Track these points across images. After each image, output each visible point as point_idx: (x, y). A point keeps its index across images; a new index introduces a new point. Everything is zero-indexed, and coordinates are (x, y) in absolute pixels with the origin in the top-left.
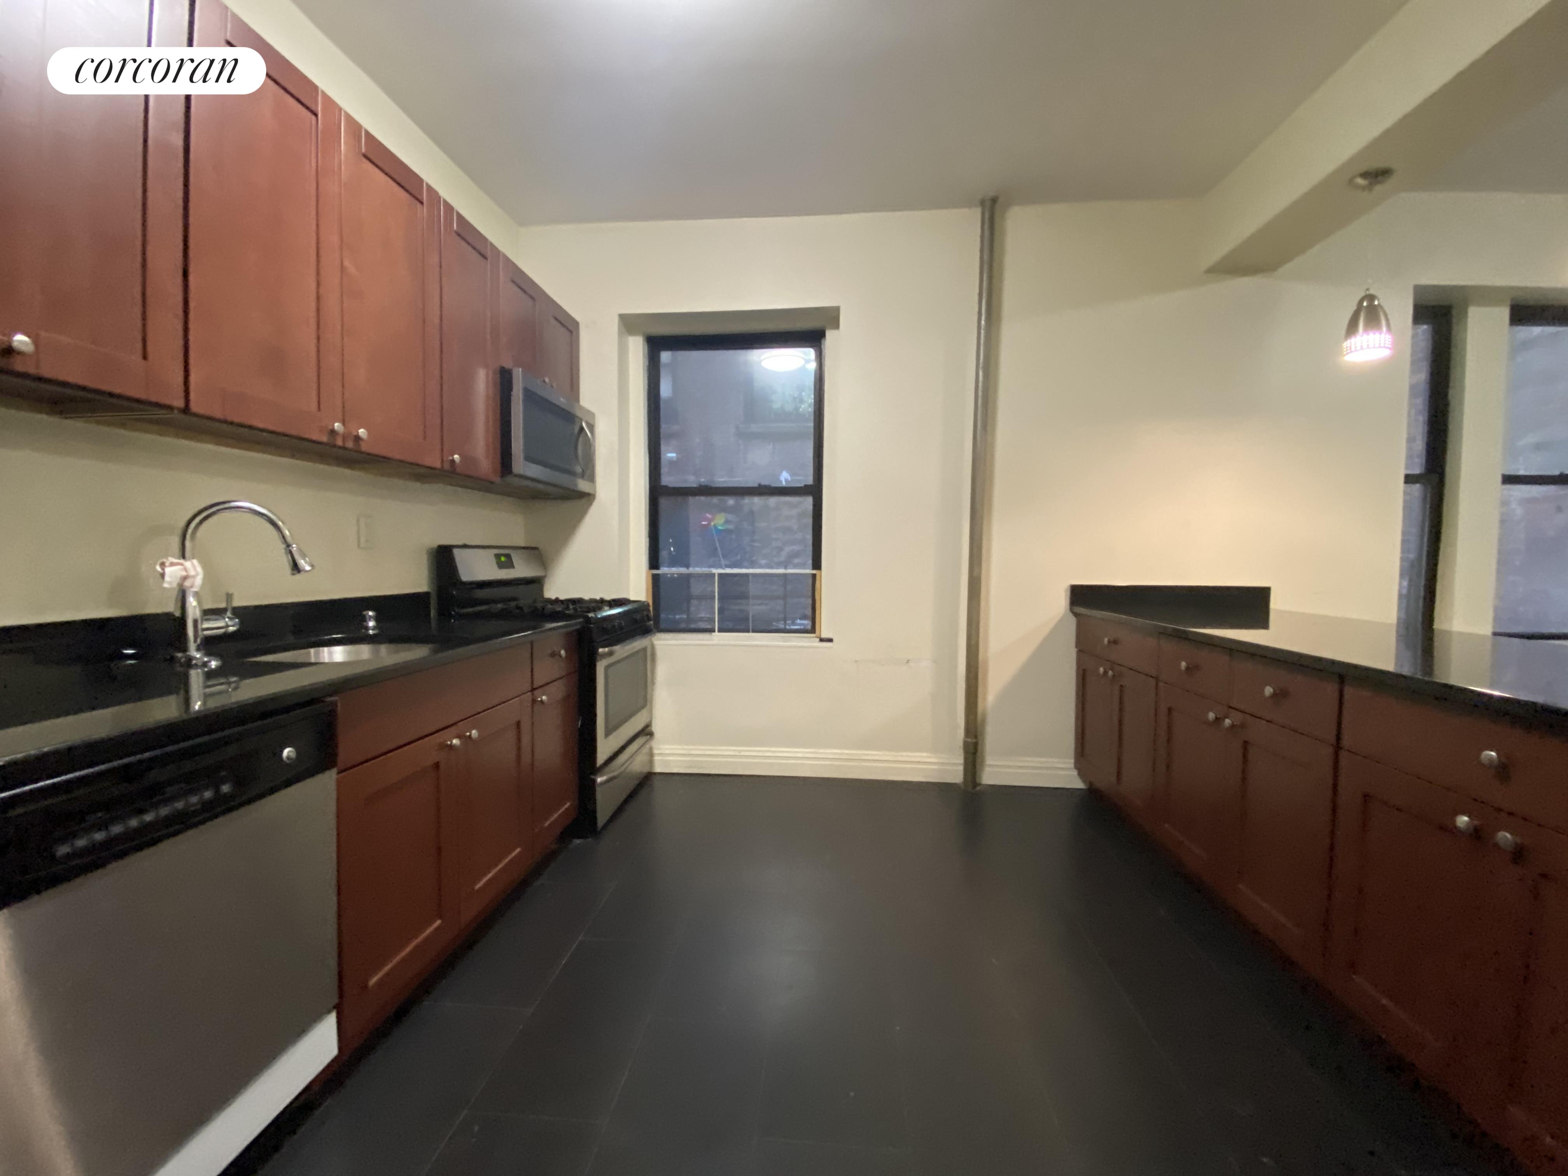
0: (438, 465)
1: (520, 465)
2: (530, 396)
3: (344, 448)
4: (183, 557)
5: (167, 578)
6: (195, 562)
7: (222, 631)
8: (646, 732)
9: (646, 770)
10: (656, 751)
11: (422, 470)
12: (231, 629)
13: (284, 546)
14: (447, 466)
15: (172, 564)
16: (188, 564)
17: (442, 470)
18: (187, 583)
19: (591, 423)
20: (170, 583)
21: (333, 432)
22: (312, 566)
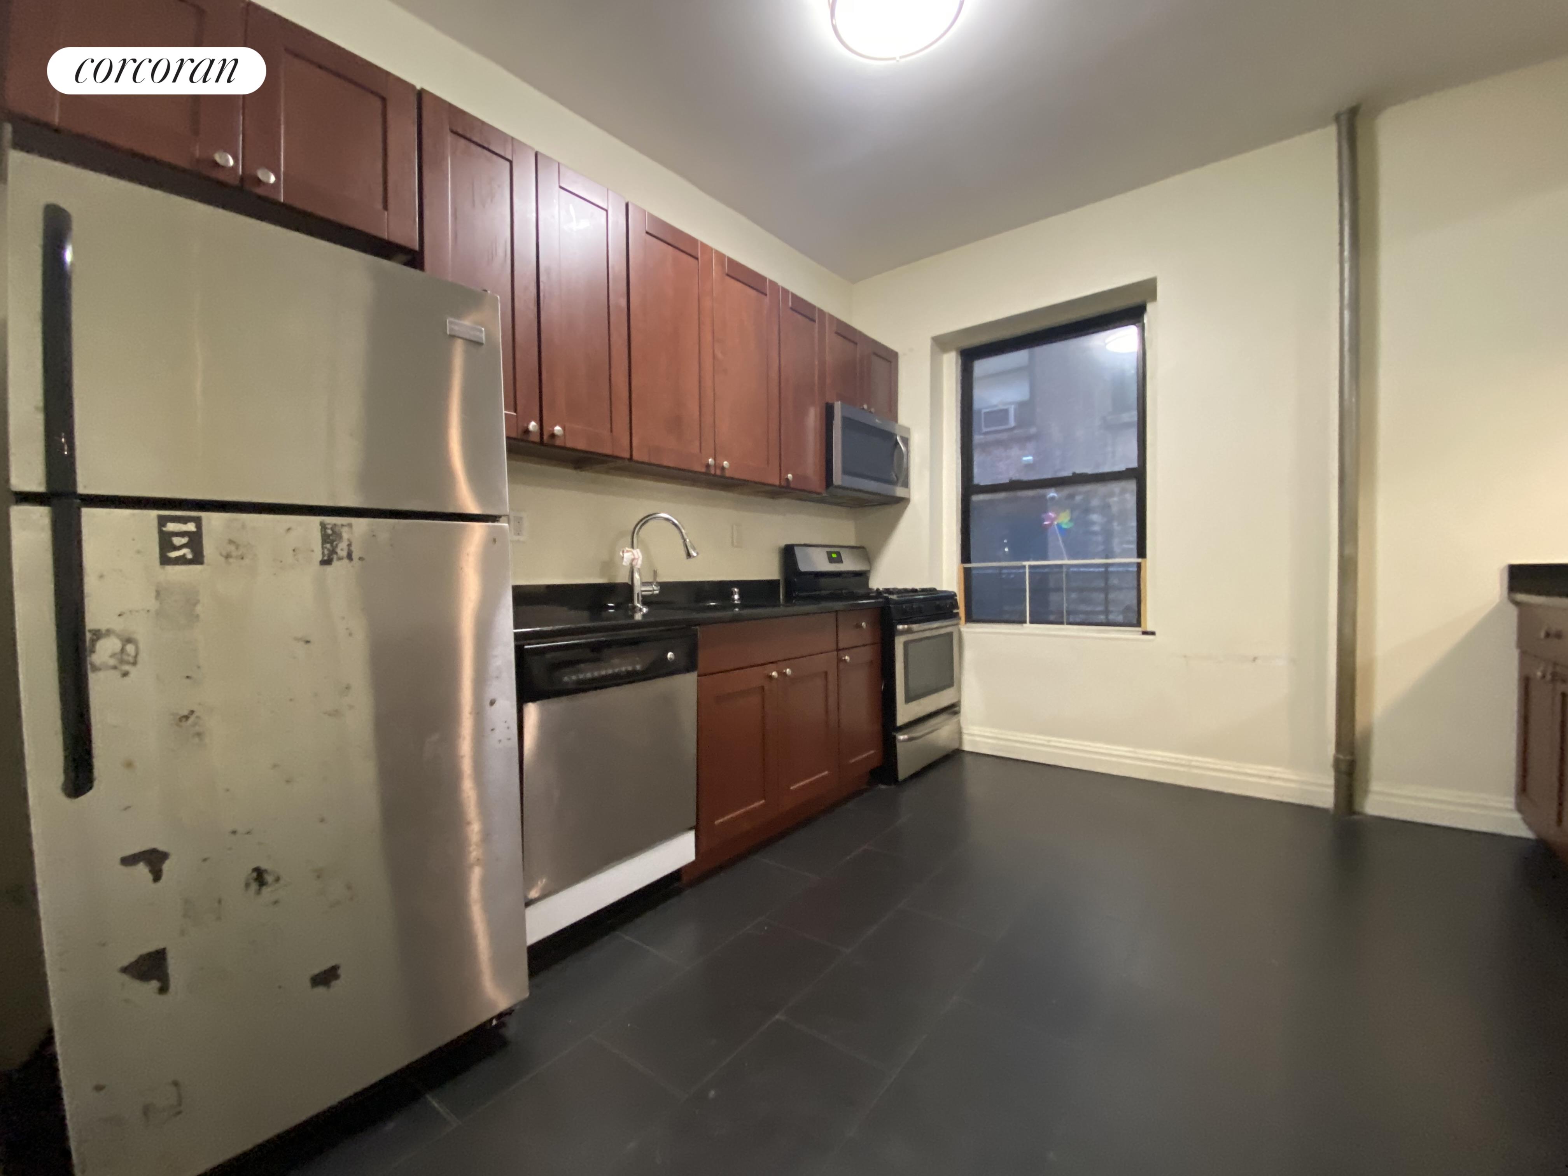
0: (777, 483)
1: (838, 478)
2: (847, 422)
3: (715, 475)
4: (633, 547)
5: (625, 560)
6: (638, 550)
7: (650, 593)
8: (952, 709)
9: (955, 746)
10: (964, 731)
11: (769, 488)
12: (657, 592)
13: (683, 540)
14: (783, 483)
15: (628, 551)
16: (634, 551)
17: (780, 486)
18: (634, 563)
19: (906, 436)
20: (626, 562)
21: (708, 466)
22: (698, 553)
